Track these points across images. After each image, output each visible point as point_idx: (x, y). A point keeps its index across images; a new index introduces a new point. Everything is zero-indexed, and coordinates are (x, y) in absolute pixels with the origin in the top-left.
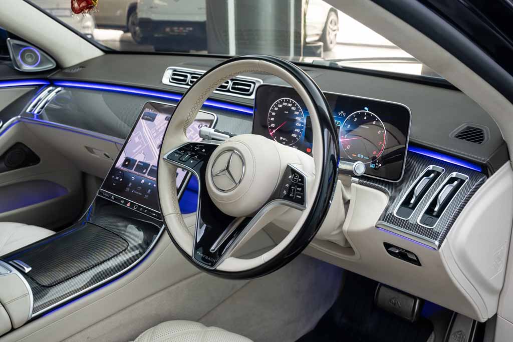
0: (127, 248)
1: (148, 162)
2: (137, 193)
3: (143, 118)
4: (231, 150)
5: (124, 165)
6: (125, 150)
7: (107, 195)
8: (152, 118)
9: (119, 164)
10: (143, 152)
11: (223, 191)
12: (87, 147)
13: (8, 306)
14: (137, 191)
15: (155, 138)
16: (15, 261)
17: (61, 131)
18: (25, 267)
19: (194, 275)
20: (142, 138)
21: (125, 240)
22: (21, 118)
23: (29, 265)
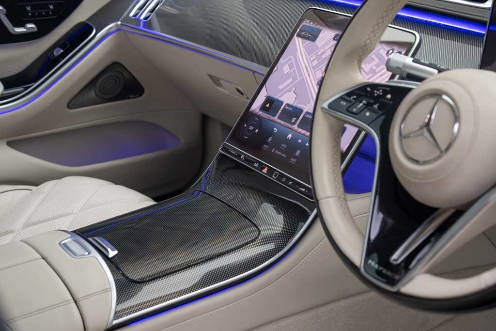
0: (257, 238)
1: (299, 106)
2: (279, 153)
3: (298, 36)
4: (436, 95)
5: (263, 108)
6: (267, 84)
7: (234, 153)
8: (312, 36)
9: (256, 106)
10: (294, 89)
11: (417, 162)
12: (210, 76)
13: (82, 303)
14: (280, 150)
15: (315, 68)
16: (96, 238)
17: (175, 48)
18: (109, 250)
19: (359, 294)
20: (295, 68)
21: (255, 225)
22: (121, 24)
23: (115, 246)
